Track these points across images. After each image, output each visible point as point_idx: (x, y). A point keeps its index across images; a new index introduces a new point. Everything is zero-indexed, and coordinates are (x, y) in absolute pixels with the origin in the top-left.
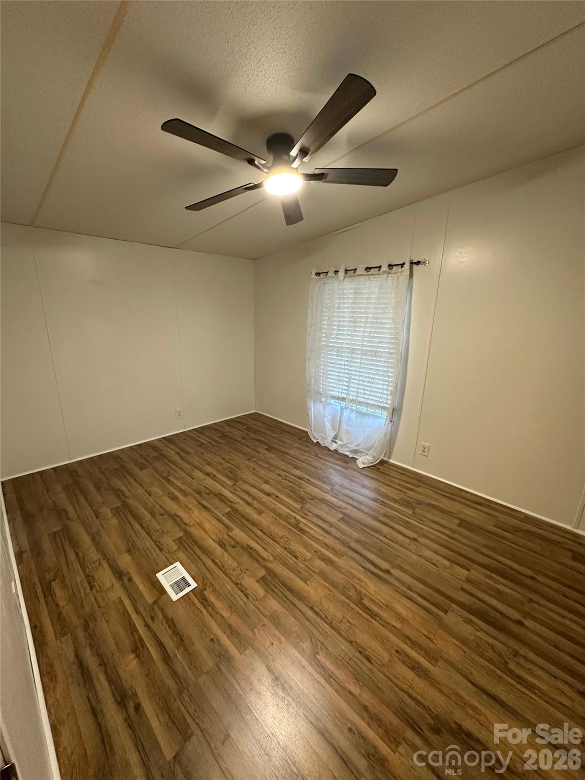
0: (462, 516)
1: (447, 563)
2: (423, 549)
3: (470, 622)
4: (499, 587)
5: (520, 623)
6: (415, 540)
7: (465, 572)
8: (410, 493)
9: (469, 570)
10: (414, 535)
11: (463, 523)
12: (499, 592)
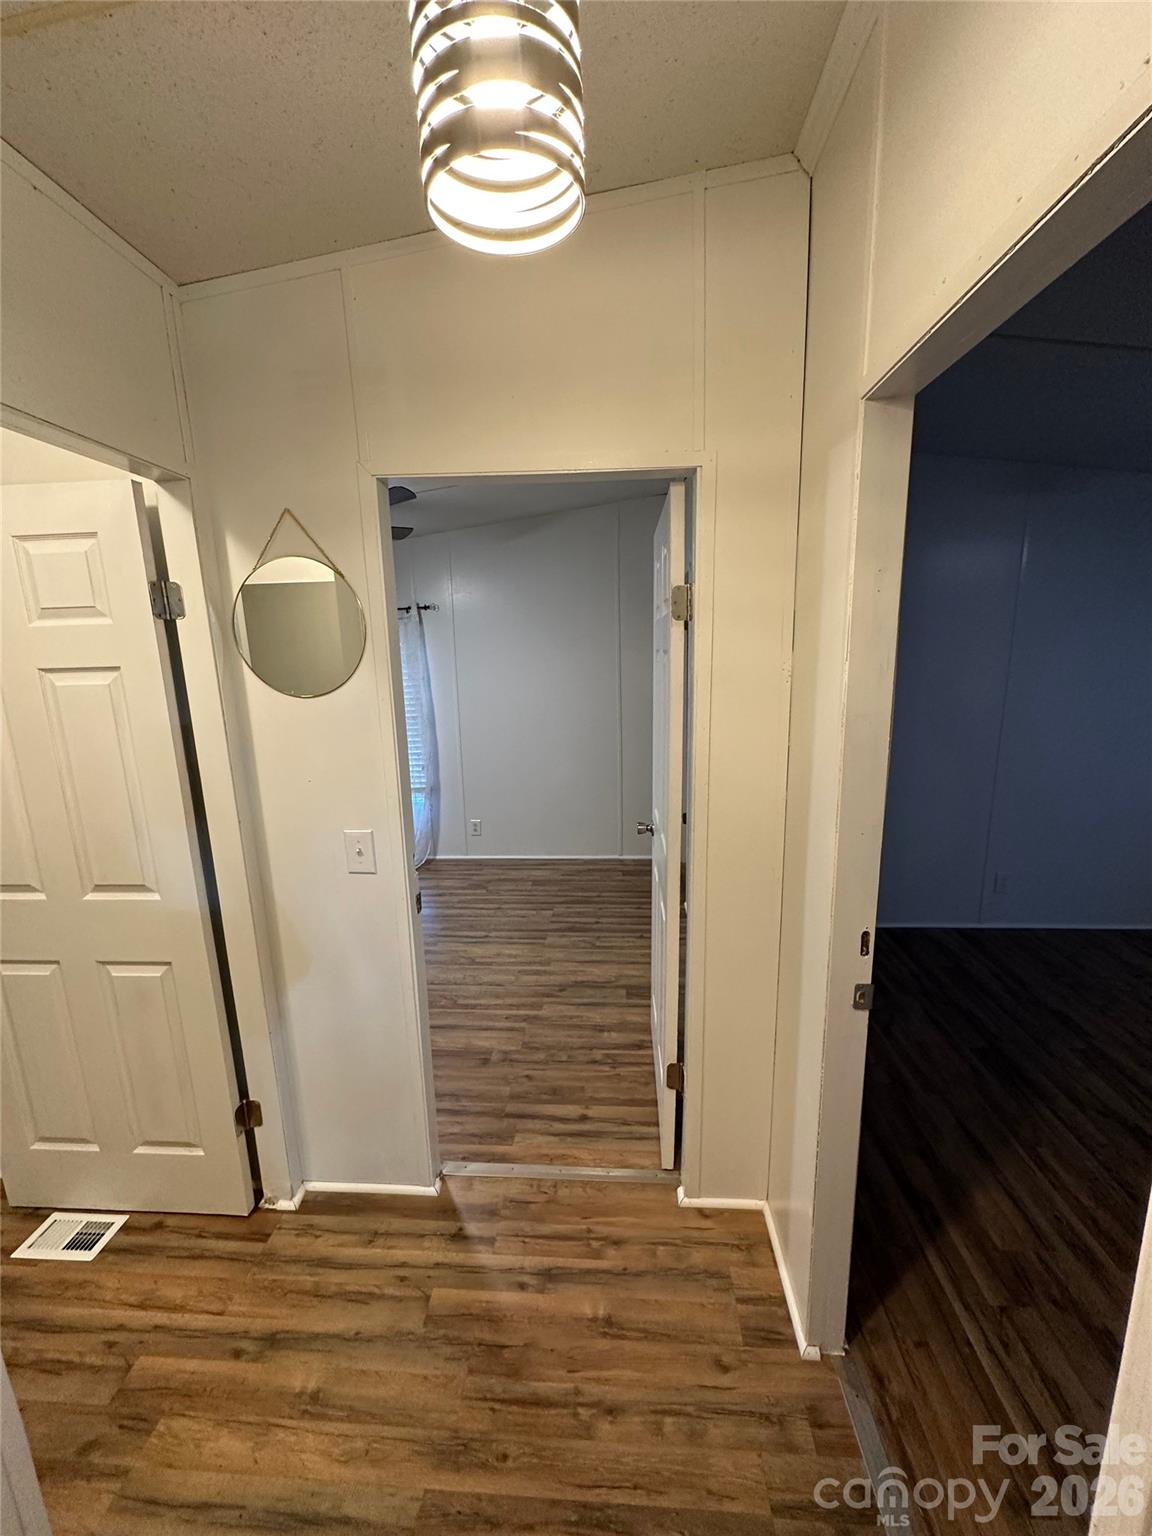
0: (532, 878)
1: (534, 912)
2: (509, 911)
3: (564, 936)
4: (578, 910)
5: (597, 923)
6: (499, 908)
7: (551, 912)
8: (475, 877)
9: (551, 910)
10: (496, 906)
11: (536, 883)
12: (579, 913)
